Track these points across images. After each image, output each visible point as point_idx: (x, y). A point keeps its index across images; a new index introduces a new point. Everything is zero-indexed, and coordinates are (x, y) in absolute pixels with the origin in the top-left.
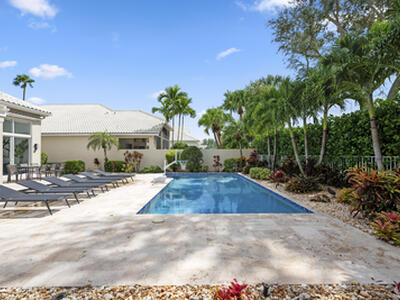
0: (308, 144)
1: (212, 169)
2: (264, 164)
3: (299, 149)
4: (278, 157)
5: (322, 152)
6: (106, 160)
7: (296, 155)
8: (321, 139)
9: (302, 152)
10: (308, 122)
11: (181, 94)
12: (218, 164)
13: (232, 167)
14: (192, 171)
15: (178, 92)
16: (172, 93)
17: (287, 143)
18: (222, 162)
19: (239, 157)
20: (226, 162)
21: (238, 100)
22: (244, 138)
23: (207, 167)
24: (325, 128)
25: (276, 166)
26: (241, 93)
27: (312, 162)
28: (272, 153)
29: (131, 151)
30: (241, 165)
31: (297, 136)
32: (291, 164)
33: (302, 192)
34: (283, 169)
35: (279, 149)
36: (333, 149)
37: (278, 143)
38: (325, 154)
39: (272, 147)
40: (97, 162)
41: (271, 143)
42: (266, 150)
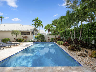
0: (75, 34)
1: (47, 41)
2: (62, 40)
3: (72, 35)
4: (66, 38)
5: (80, 36)
6: (17, 38)
7: (72, 37)
8: (80, 32)
9: (73, 36)
10: (75, 27)
11: (39, 20)
12: (49, 40)
13: (53, 41)
14: (42, 42)
15: (38, 20)
16: (36, 20)
17: (69, 33)
18: (50, 39)
19: (55, 38)
20: (51, 39)
21: (55, 22)
22: (57, 32)
23: (46, 40)
24: (81, 28)
25: (65, 41)
26: (56, 20)
27: (77, 39)
28: (64, 37)
29: (24, 36)
30: (56, 40)
31: (72, 31)
32: (70, 40)
33: (74, 51)
34: (67, 41)
35: (66, 35)
36: (84, 35)
37: (66, 34)
38: (81, 37)
39: (64, 35)
40: (15, 39)
41: (64, 34)
42: (62, 36)
